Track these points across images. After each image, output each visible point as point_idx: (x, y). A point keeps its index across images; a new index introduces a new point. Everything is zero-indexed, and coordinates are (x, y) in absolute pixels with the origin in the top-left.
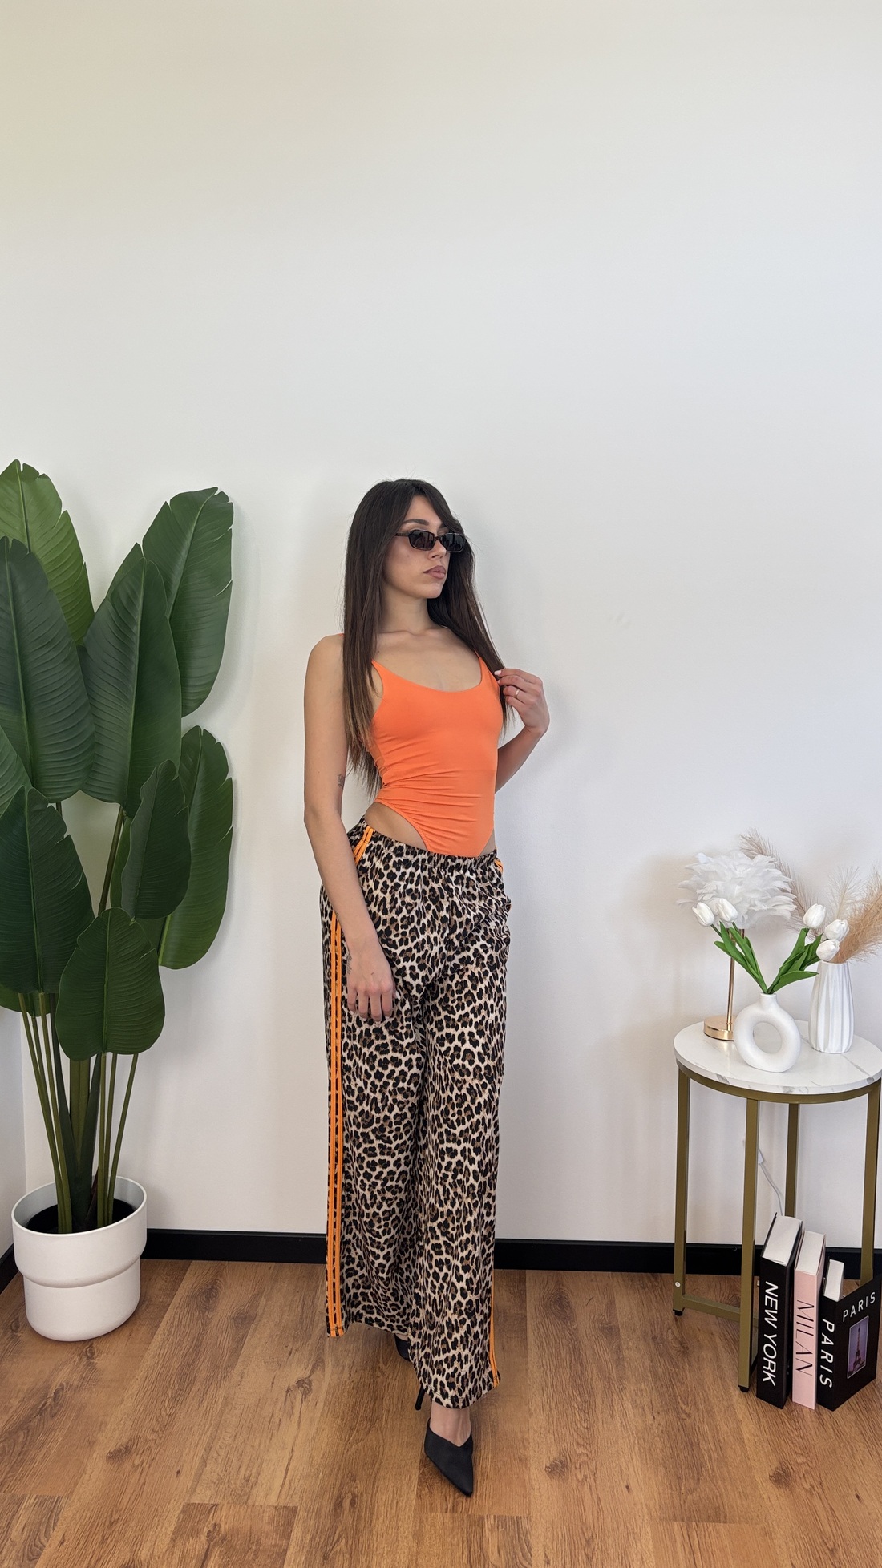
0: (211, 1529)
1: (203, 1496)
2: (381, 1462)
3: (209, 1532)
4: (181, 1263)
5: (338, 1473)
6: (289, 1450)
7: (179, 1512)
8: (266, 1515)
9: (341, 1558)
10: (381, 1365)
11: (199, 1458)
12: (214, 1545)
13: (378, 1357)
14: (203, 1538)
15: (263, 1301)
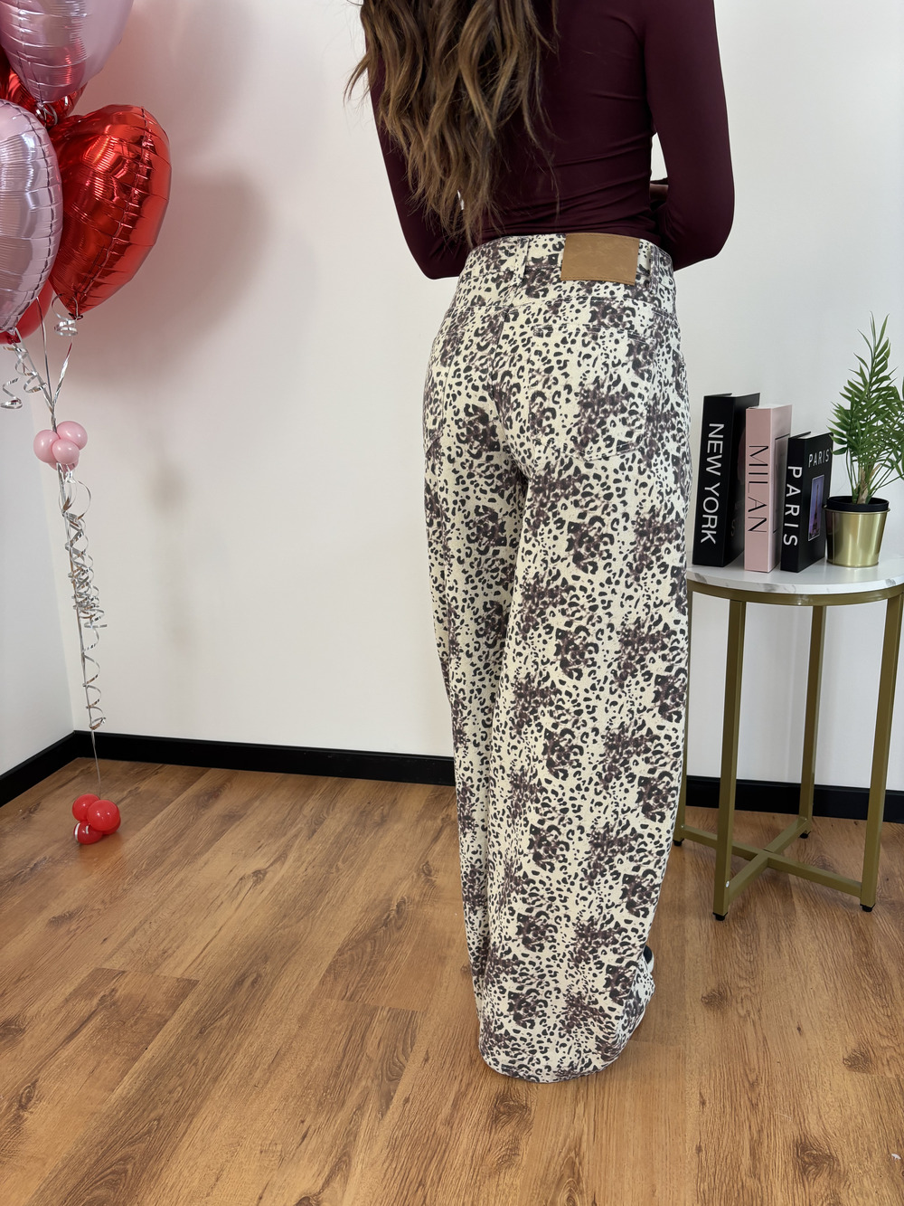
0: (107, 993)
1: (116, 964)
2: (300, 947)
3: (104, 996)
4: (200, 769)
5: (253, 953)
6: (219, 927)
7: (85, 975)
8: (166, 985)
9: (217, 1034)
10: (340, 863)
11: (131, 929)
12: (102, 1009)
13: (340, 856)
14: (95, 1001)
15: (257, 803)
